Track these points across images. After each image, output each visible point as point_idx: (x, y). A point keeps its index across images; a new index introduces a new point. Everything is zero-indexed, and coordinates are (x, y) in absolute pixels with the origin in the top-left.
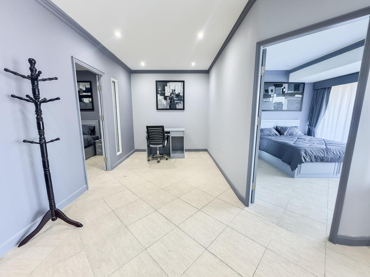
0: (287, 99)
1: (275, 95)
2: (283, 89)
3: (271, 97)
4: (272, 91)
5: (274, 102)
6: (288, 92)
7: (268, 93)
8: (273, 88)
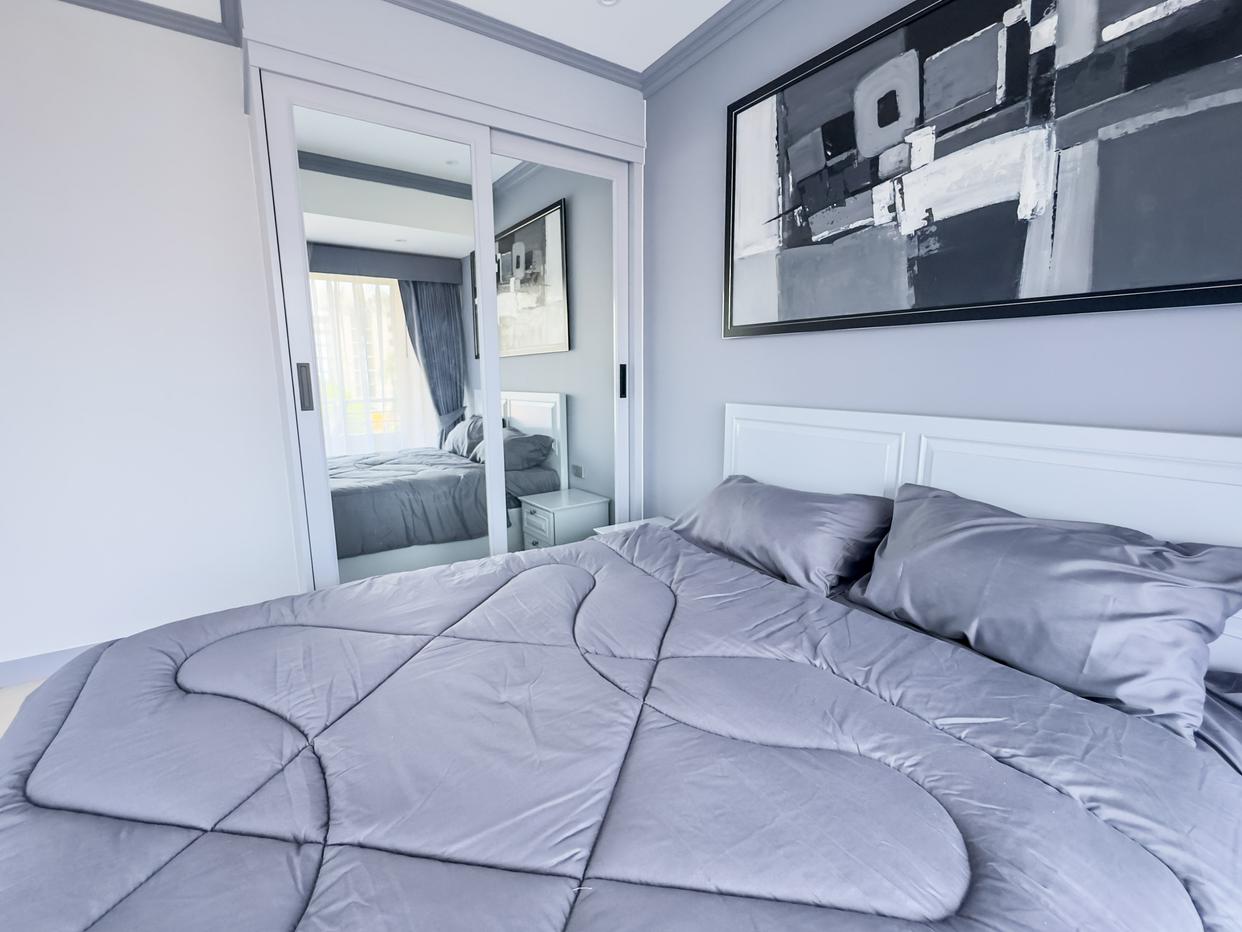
0: (1082, 138)
1: (924, 141)
2: (1020, 34)
3: (880, 182)
4: (888, 111)
5: (912, 222)
6: (1111, 33)
7: (853, 144)
8: (899, 72)
